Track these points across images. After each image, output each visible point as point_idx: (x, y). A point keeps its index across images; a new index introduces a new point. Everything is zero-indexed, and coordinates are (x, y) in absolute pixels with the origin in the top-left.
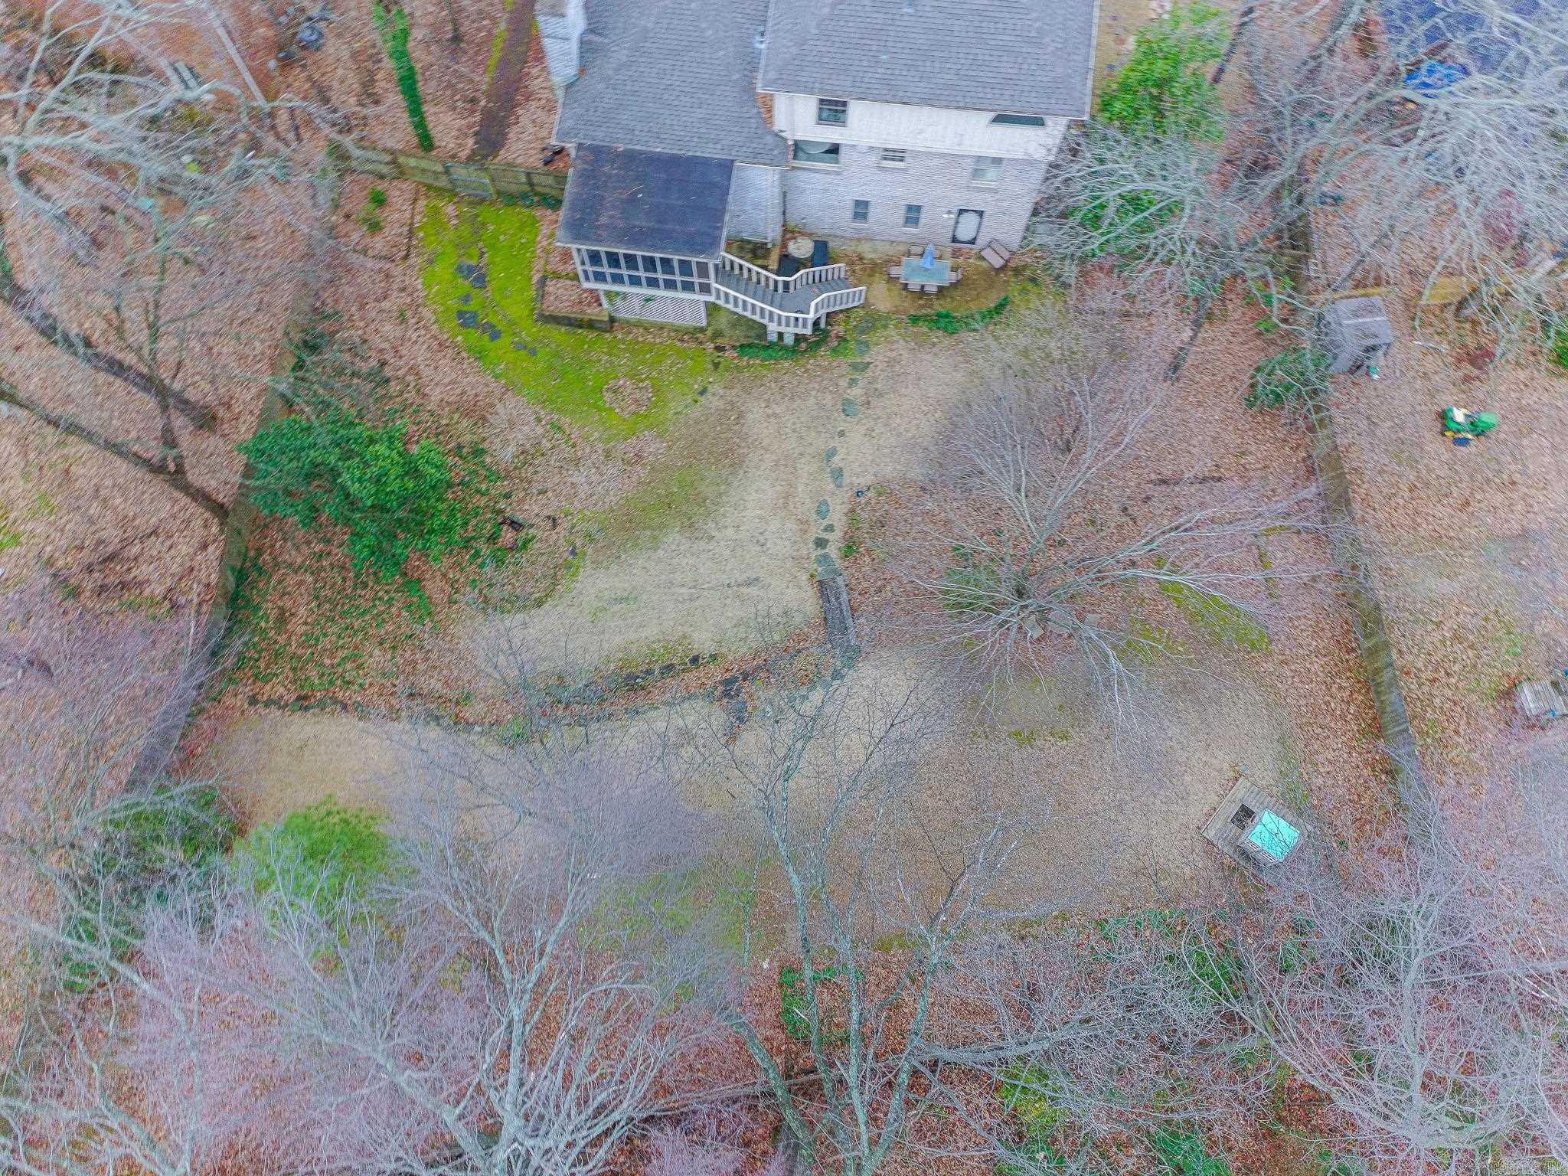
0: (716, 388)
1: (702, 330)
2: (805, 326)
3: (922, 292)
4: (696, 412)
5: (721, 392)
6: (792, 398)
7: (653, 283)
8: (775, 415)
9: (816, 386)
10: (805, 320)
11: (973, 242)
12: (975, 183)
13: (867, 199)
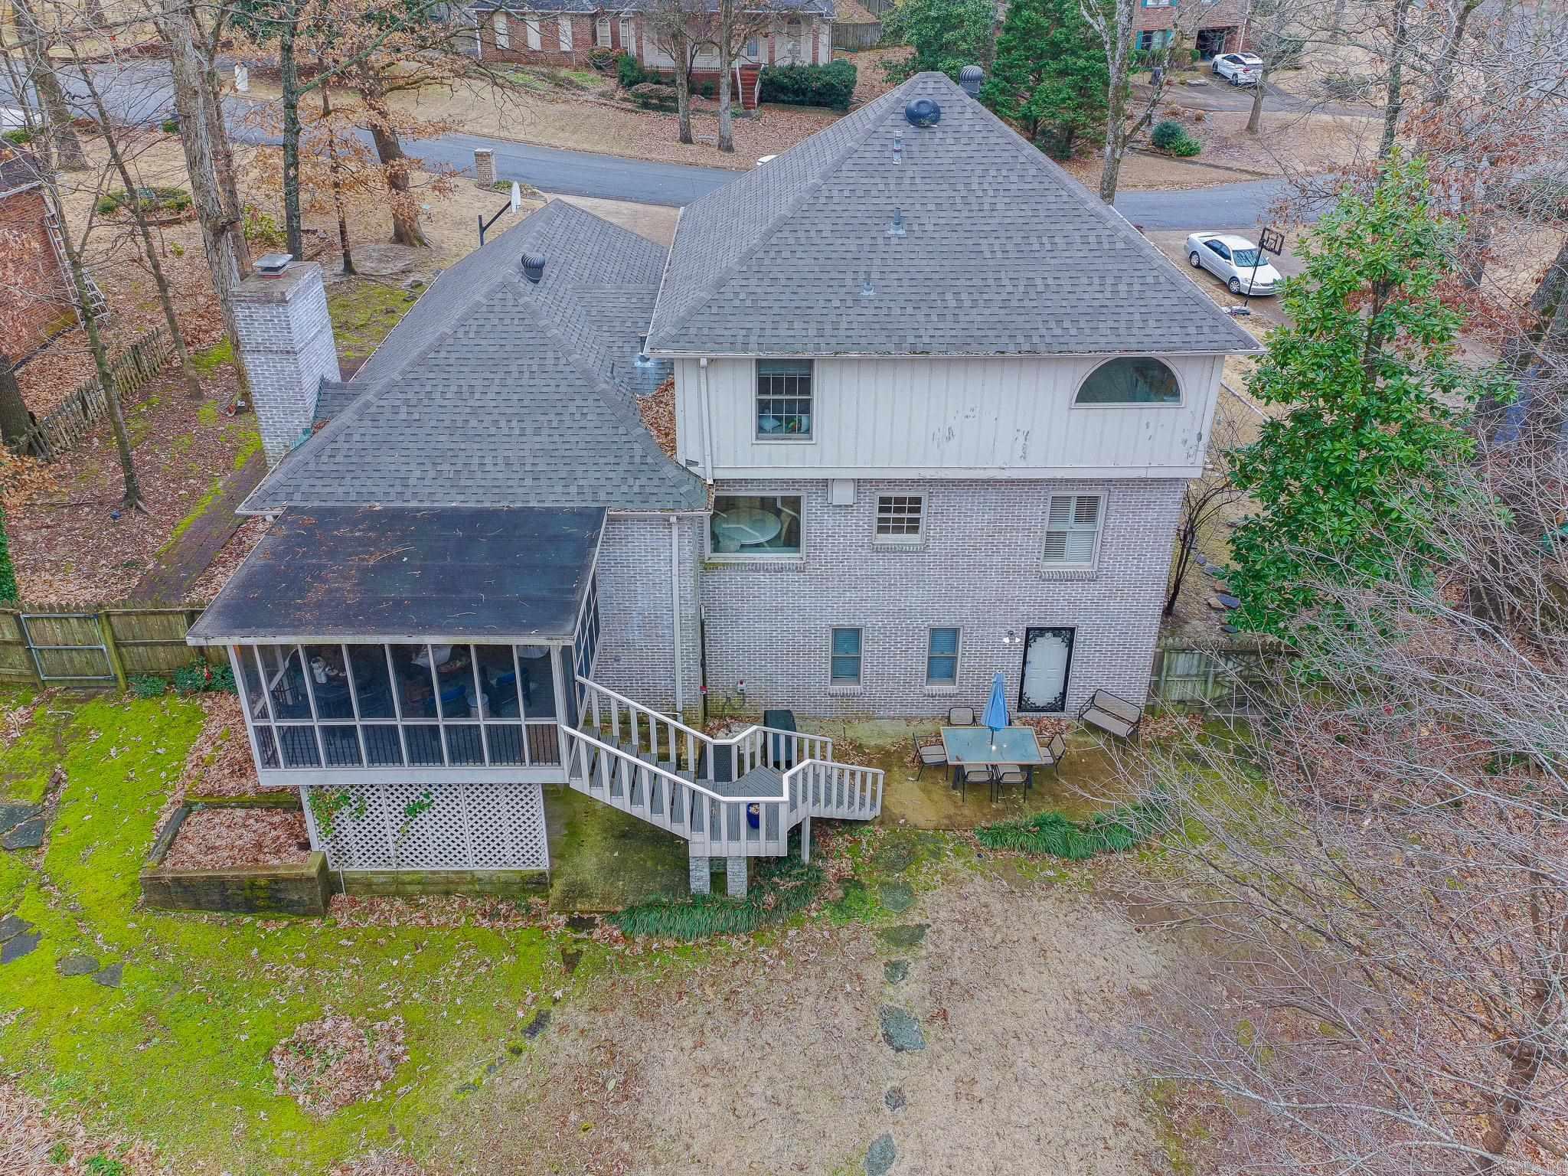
0: (575, 1014)
1: (539, 883)
2: (772, 835)
3: (994, 786)
4: (516, 1079)
5: (583, 1020)
6: (758, 1016)
7: (424, 749)
8: (721, 1066)
9: (813, 985)
10: (773, 809)
11: (1059, 704)
12: (1054, 566)
13: (857, 624)
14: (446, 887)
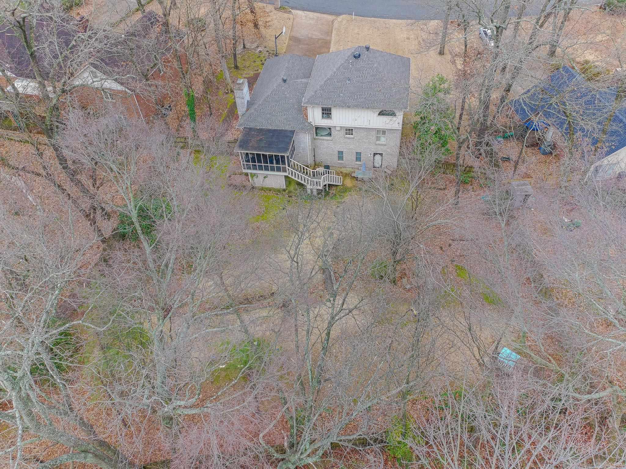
1: (284, 190)
2: (320, 185)
3: (363, 180)
4: (280, 215)
5: (290, 209)
7: (266, 169)
11: (381, 167)
12: (378, 142)
13: (342, 150)
14: (270, 190)
